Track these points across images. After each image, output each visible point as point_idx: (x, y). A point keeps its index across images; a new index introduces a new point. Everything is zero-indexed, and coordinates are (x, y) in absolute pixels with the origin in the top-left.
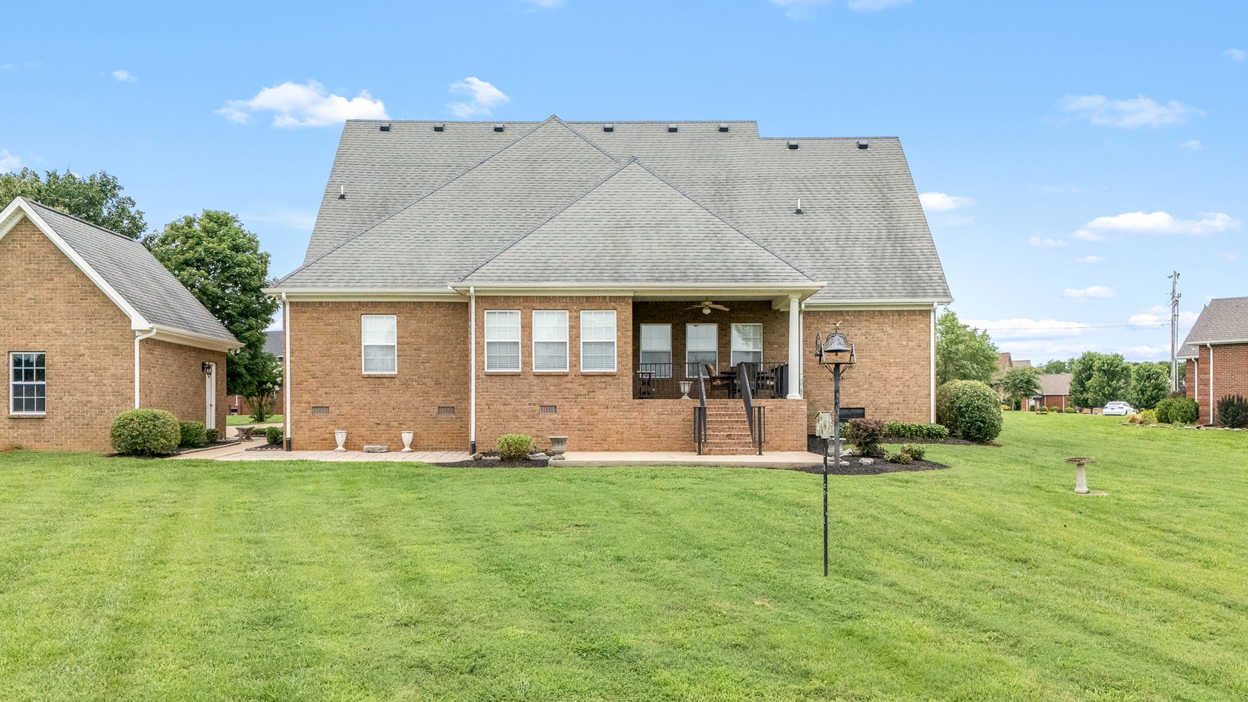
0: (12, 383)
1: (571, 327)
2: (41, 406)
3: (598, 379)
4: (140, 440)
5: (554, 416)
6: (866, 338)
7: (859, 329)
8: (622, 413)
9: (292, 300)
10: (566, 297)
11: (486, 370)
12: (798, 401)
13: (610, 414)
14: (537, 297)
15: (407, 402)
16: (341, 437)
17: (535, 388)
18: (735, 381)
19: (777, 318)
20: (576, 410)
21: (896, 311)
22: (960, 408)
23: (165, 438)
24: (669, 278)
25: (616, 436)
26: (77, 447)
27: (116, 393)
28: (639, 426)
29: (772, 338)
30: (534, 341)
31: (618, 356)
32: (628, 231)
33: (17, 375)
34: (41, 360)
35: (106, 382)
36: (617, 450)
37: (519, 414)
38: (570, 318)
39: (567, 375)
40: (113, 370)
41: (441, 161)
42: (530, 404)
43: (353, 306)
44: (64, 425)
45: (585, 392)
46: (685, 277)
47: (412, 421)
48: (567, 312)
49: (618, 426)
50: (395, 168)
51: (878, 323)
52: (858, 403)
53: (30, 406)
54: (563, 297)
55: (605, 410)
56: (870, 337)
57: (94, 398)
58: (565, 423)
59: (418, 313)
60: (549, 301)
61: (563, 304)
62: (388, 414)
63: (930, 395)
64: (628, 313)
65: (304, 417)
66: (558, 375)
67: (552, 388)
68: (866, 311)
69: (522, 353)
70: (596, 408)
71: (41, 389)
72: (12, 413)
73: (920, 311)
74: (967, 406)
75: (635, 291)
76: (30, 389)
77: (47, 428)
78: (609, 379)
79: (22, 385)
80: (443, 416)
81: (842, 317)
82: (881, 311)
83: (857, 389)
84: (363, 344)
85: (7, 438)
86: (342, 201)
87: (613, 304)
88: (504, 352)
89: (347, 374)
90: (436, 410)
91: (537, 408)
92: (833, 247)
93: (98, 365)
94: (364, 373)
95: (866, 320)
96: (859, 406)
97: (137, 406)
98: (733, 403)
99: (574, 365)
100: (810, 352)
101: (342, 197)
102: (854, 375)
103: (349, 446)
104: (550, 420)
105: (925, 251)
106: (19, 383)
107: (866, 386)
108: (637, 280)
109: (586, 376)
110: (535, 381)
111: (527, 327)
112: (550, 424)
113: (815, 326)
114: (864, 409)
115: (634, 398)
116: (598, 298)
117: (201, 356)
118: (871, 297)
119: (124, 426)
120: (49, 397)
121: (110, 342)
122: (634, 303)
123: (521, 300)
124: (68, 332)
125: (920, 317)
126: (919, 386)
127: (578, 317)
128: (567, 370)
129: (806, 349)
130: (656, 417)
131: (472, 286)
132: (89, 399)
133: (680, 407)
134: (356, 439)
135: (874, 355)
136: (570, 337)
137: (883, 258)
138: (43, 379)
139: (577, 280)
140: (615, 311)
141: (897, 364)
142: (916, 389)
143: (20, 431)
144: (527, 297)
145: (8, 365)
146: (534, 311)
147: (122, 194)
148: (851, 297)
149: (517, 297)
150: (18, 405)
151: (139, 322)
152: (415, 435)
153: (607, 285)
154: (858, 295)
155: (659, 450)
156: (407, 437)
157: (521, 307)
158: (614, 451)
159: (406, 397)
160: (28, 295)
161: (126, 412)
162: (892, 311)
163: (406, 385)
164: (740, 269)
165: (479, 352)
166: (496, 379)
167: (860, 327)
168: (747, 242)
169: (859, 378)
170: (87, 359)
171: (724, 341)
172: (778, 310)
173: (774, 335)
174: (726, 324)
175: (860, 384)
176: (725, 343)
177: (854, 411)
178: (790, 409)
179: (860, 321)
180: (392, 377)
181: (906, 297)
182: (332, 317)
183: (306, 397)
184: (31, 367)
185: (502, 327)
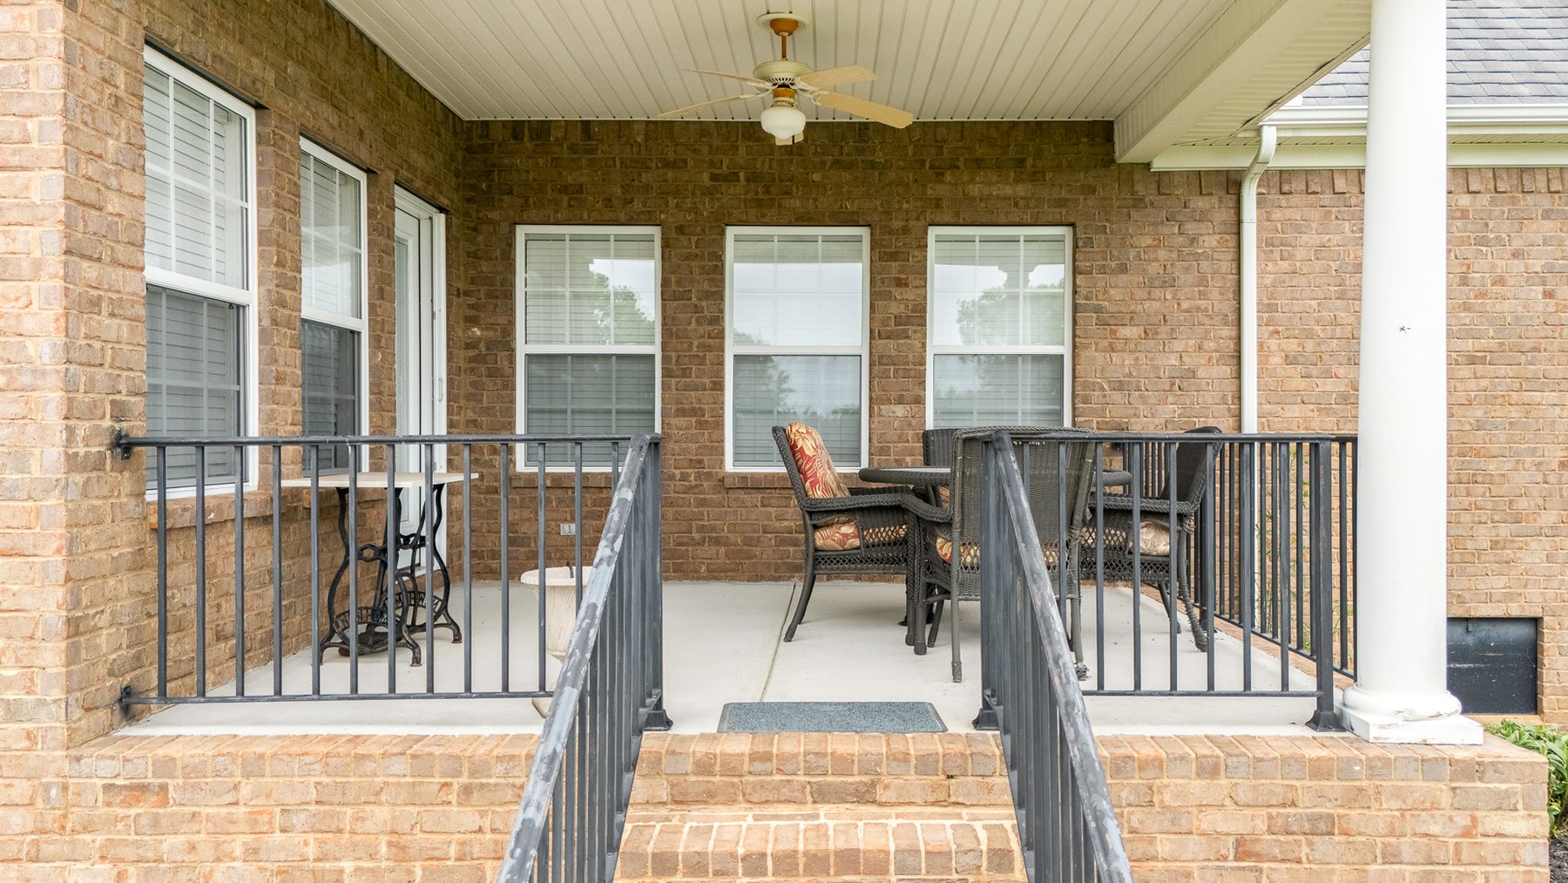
6: (1549, 295)
7: (1516, 255)
18: (943, 547)
19: (1139, 203)
29: (1117, 291)
52: (1509, 597)
68: (1547, 169)
83: (1505, 530)
95: (1547, 215)
96: (1515, 612)
100: (1290, 360)
102: (1493, 467)
113: (1311, 238)
114: (1537, 622)
129: (1273, 343)
167: (1517, 244)
169: (1520, 479)
171: (896, 309)
172: (1148, 165)
173: (1123, 277)
174: (906, 230)
175: (1522, 503)
176: (899, 320)
177: (1484, 631)
178: (1406, 845)
179: (1522, 220)
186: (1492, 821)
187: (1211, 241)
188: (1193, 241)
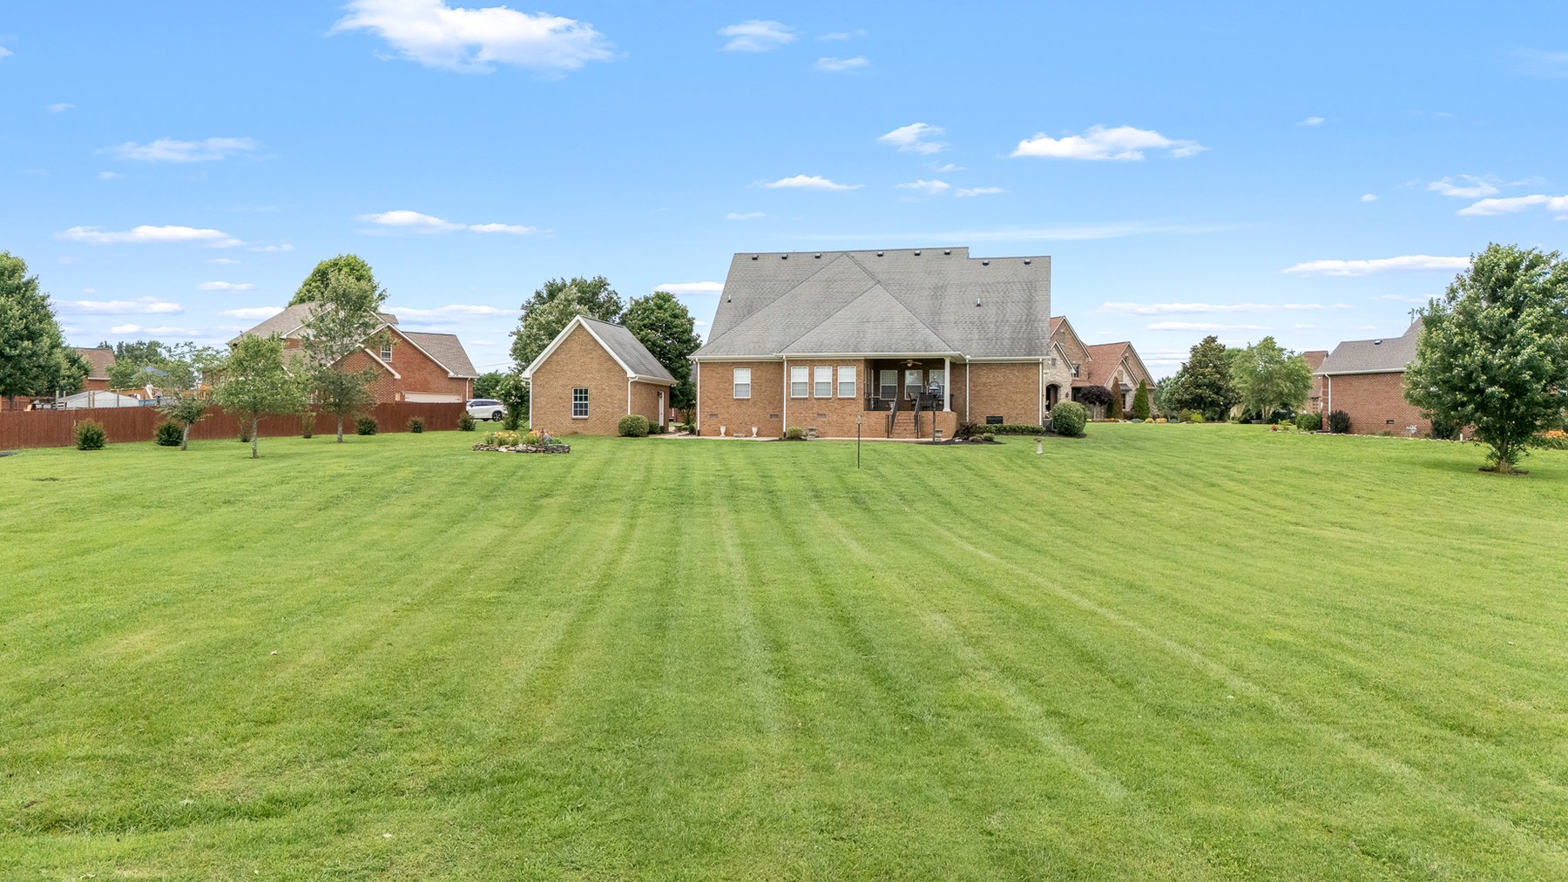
0: (573, 402)
1: (833, 375)
2: (586, 414)
3: (847, 401)
4: (632, 429)
5: (824, 419)
6: (1004, 378)
7: (1000, 373)
8: (859, 418)
9: (701, 362)
10: (831, 360)
11: (791, 396)
12: (948, 412)
13: (852, 418)
14: (816, 360)
15: (755, 412)
16: (723, 430)
17: (815, 405)
20: (835, 417)
21: (1020, 363)
23: (642, 428)
24: (880, 350)
25: (855, 429)
26: (604, 432)
27: (620, 407)
28: (867, 424)
30: (815, 382)
31: (857, 389)
32: (867, 324)
33: (576, 399)
34: (586, 392)
35: (615, 402)
37: (807, 418)
38: (833, 370)
39: (831, 399)
40: (618, 396)
42: (812, 413)
43: (730, 364)
44: (596, 422)
45: (840, 407)
46: (889, 349)
47: (757, 421)
48: (832, 367)
49: (857, 424)
51: (1011, 370)
52: (999, 414)
53: (581, 414)
54: (829, 360)
55: (850, 416)
56: (1006, 378)
57: (610, 410)
58: (827, 422)
59: (761, 367)
60: (823, 362)
61: (829, 363)
62: (746, 418)
63: (1039, 410)
64: (862, 367)
65: (706, 420)
66: (826, 399)
67: (824, 405)
68: (1004, 363)
69: (809, 388)
70: (845, 415)
71: (586, 405)
72: (574, 417)
73: (1034, 363)
74: (1059, 415)
75: (865, 356)
76: (581, 405)
77: (588, 424)
78: (853, 400)
79: (578, 403)
80: (774, 419)
81: (990, 367)
82: (1012, 363)
83: (999, 406)
84: (735, 383)
85: (572, 428)
86: (729, 303)
87: (854, 363)
88: (801, 387)
89: (727, 398)
90: (768, 416)
91: (816, 415)
93: (612, 394)
94: (735, 397)
95: (1004, 368)
96: (1000, 416)
97: (630, 414)
99: (835, 393)
101: (729, 301)
102: (997, 398)
103: (727, 434)
104: (823, 421)
107: (1004, 405)
108: (865, 351)
109: (840, 399)
110: (815, 402)
111: (811, 375)
112: (822, 423)
113: (975, 371)
115: (865, 410)
116: (846, 361)
117: (656, 388)
118: (1005, 356)
119: (624, 422)
120: (589, 409)
121: (617, 383)
122: (864, 363)
123: (809, 362)
124: (598, 378)
125: (1034, 367)
126: (1033, 404)
127: (837, 370)
128: (831, 396)
130: (877, 420)
131: (784, 355)
132: (608, 410)
133: (884, 415)
134: (729, 430)
135: (1008, 387)
136: (833, 379)
137: (1018, 333)
138: (587, 401)
139: (836, 352)
140: (856, 366)
141: (1021, 392)
142: (1031, 406)
143: (577, 425)
144: (812, 360)
145: (572, 394)
146: (815, 367)
148: (994, 356)
149: (807, 360)
150: (576, 413)
151: (630, 374)
152: (759, 429)
153: (851, 354)
154: (999, 354)
155: (875, 436)
156: (755, 430)
157: (809, 365)
158: (854, 437)
159: (754, 410)
160: (581, 361)
161: (625, 417)
162: (1018, 363)
163: (755, 404)
165: (788, 387)
166: (796, 401)
169: (1000, 400)
170: (607, 391)
175: (1001, 403)
177: (996, 418)
179: (1000, 369)
180: (748, 400)
181: (1025, 355)
182: (720, 370)
183: (707, 409)
184: (582, 394)
185: (799, 375)
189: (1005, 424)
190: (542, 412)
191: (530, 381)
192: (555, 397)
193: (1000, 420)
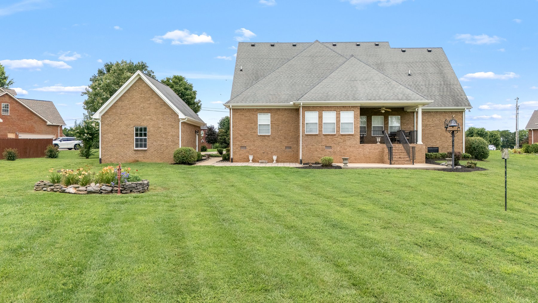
0: (135, 137)
1: (337, 117)
2: (145, 146)
3: (347, 136)
4: (185, 158)
5: (330, 150)
7: (436, 118)
8: (356, 149)
9: (233, 108)
10: (335, 106)
11: (305, 133)
12: (422, 145)
13: (351, 149)
14: (324, 106)
15: (274, 145)
16: (251, 158)
17: (324, 140)
18: (396, 137)
19: (406, 114)
20: (339, 148)
21: (450, 111)
22: (474, 147)
23: (193, 158)
24: (374, 99)
25: (353, 157)
26: (158, 161)
27: (173, 141)
28: (362, 154)
29: (404, 121)
30: (323, 122)
31: (354, 128)
32: (355, 82)
33: (137, 135)
34: (145, 129)
35: (169, 137)
36: (354, 163)
37: (318, 149)
38: (337, 114)
39: (335, 135)
40: (171, 133)
41: (275, 57)
42: (321, 146)
43: (255, 110)
44: (154, 153)
45: (342, 141)
46: (380, 99)
47: (276, 152)
48: (336, 112)
49: (354, 154)
50: (259, 60)
51: (443, 116)
53: (141, 146)
54: (334, 106)
55: (349, 148)
56: (440, 121)
57: (165, 143)
58: (334, 153)
59: (278, 112)
60: (329, 108)
61: (334, 109)
62: (267, 149)
63: (463, 143)
64: (358, 112)
65: (237, 150)
66: (332, 135)
67: (330, 140)
68: (439, 112)
69: (319, 127)
70: (346, 147)
71: (145, 140)
72: (135, 149)
73: (459, 111)
74: (477, 147)
75: (361, 104)
76: (141, 140)
77: (148, 154)
78: (351, 136)
79: (138, 138)
80: (288, 150)
81: (430, 114)
82: (445, 111)
83: (436, 140)
84: (258, 124)
85: (133, 158)
86: (241, 72)
87: (353, 109)
88: (311, 126)
89: (253, 135)
90: (285, 148)
91: (324, 147)
92: (424, 88)
93: (166, 131)
94: (258, 134)
95: (439, 115)
96: (436, 147)
97: (180, 147)
98: (397, 145)
99: (338, 131)
101: (241, 70)
102: (435, 135)
103: (254, 161)
104: (329, 152)
105: (459, 89)
106: (137, 138)
107: (439, 139)
108: (362, 100)
109: (342, 135)
110: (324, 137)
111: (320, 117)
112: (329, 153)
114: (438, 148)
115: (360, 143)
116: (347, 107)
117: (194, 127)
118: (442, 106)
119: (179, 153)
120: (148, 143)
121: (170, 123)
122: (361, 109)
123: (319, 107)
124: (155, 119)
125: (459, 114)
126: (459, 139)
127: (340, 114)
128: (335, 133)
130: (369, 150)
131: (301, 102)
132: (163, 144)
133: (377, 147)
134: (255, 158)
135: (442, 127)
136: (337, 121)
137: (443, 92)
138: (146, 136)
139: (340, 100)
140: (353, 111)
142: (457, 140)
143: (138, 155)
144: (321, 106)
145: (134, 131)
146: (323, 112)
147: (149, 69)
148: (434, 106)
149: (317, 106)
150: (137, 146)
151: (181, 116)
152: (278, 157)
153: (352, 102)
154: (437, 105)
155: (370, 163)
156: (275, 158)
157: (319, 110)
158: (353, 163)
159: (274, 143)
160: (141, 106)
161: (177, 149)
162: (449, 111)
163: (274, 139)
164: (400, 96)
165: (303, 127)
166: (310, 136)
168: (401, 86)
169: (437, 136)
170: (162, 129)
171: (386, 122)
172: (407, 111)
173: (405, 120)
174: (387, 116)
175: (437, 138)
176: (386, 123)
177: (434, 148)
178: (419, 148)
179: (437, 115)
180: (269, 136)
181: (454, 106)
182: (248, 114)
183: (238, 143)
184: (141, 132)
185: (311, 117)
186: (423, 147)
187: (412, 117)
188: (410, 117)
189: (441, 152)
190: (109, 145)
191: (99, 121)
192: (120, 133)
193: (436, 150)
